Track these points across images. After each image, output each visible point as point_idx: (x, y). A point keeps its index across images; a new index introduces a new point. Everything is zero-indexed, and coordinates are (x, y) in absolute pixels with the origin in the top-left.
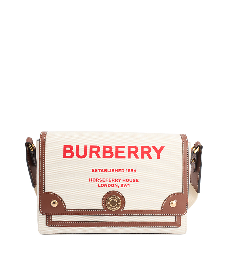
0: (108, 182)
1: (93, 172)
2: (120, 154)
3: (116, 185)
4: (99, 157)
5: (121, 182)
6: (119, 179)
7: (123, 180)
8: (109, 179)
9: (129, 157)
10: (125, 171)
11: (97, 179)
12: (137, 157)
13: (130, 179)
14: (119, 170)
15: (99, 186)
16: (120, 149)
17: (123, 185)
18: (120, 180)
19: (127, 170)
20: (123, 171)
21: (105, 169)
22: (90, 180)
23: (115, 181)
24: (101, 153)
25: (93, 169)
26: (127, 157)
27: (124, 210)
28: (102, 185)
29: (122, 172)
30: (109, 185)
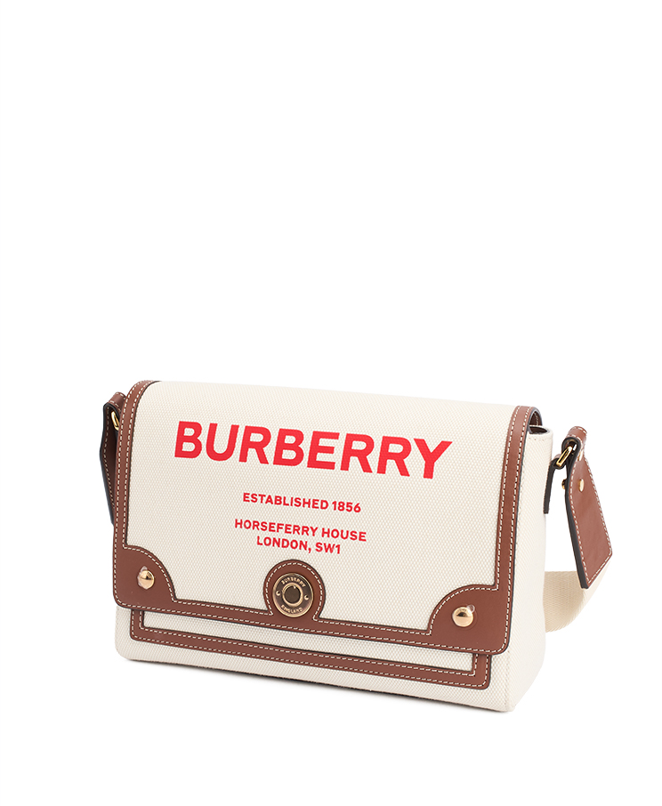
0: (281, 535)
1: (244, 500)
2: (321, 457)
3: (304, 545)
4: (263, 460)
5: (318, 537)
6: (312, 528)
7: (324, 533)
8: (287, 525)
9: (345, 466)
10: (331, 506)
11: (254, 522)
12: (366, 468)
13: (342, 531)
14: (314, 500)
15: (259, 543)
16: (323, 442)
17: (323, 546)
18: (314, 531)
19: (335, 503)
20: (324, 505)
21: (276, 497)
22: (237, 524)
23: (300, 531)
24: (270, 451)
25: (245, 494)
26: (338, 465)
27: (321, 619)
28: (268, 541)
29: (322, 508)
30: (285, 543)
